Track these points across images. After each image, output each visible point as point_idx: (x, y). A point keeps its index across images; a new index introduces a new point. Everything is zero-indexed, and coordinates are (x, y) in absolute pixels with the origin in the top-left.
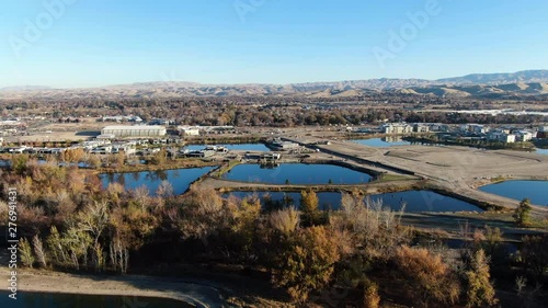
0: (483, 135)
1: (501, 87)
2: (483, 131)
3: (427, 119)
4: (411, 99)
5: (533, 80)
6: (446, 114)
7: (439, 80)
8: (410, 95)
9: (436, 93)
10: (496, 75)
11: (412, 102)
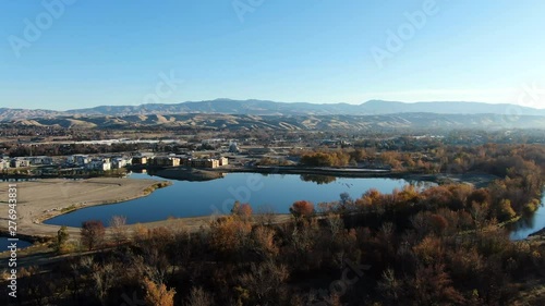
0: (84, 165)
1: (126, 118)
2: (86, 161)
3: (37, 152)
4: (30, 130)
5: (154, 112)
6: (62, 146)
7: (69, 112)
8: (31, 126)
9: (61, 124)
10: (123, 107)
11: (30, 134)
